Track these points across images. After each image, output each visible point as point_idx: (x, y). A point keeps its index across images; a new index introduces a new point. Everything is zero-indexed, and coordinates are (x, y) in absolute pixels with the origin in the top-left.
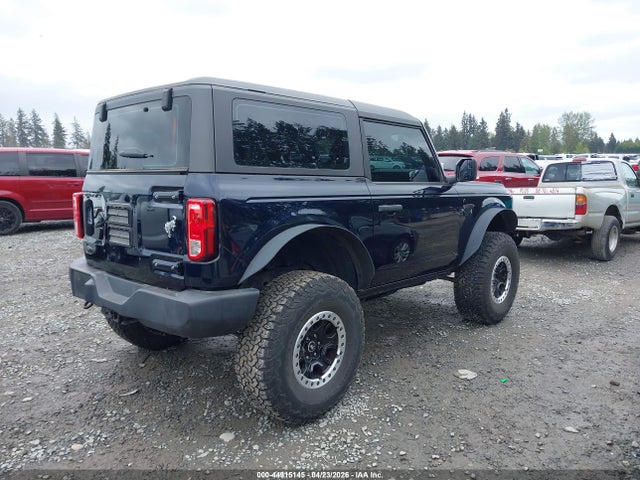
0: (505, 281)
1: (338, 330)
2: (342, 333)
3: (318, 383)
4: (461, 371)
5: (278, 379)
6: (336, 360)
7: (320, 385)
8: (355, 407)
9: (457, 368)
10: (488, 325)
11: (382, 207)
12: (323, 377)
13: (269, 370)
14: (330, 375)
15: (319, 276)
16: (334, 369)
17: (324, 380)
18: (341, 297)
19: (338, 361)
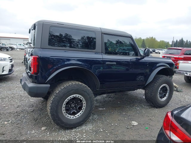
0: (166, 93)
1: (83, 101)
2: (84, 102)
3: (73, 117)
4: (133, 122)
5: (55, 114)
6: (81, 111)
7: (74, 118)
8: (88, 127)
9: (132, 121)
10: (157, 108)
11: (107, 63)
12: (75, 116)
13: (52, 110)
14: (78, 115)
15: (77, 83)
16: (80, 114)
17: (76, 117)
18: (83, 91)
19: (82, 111)
